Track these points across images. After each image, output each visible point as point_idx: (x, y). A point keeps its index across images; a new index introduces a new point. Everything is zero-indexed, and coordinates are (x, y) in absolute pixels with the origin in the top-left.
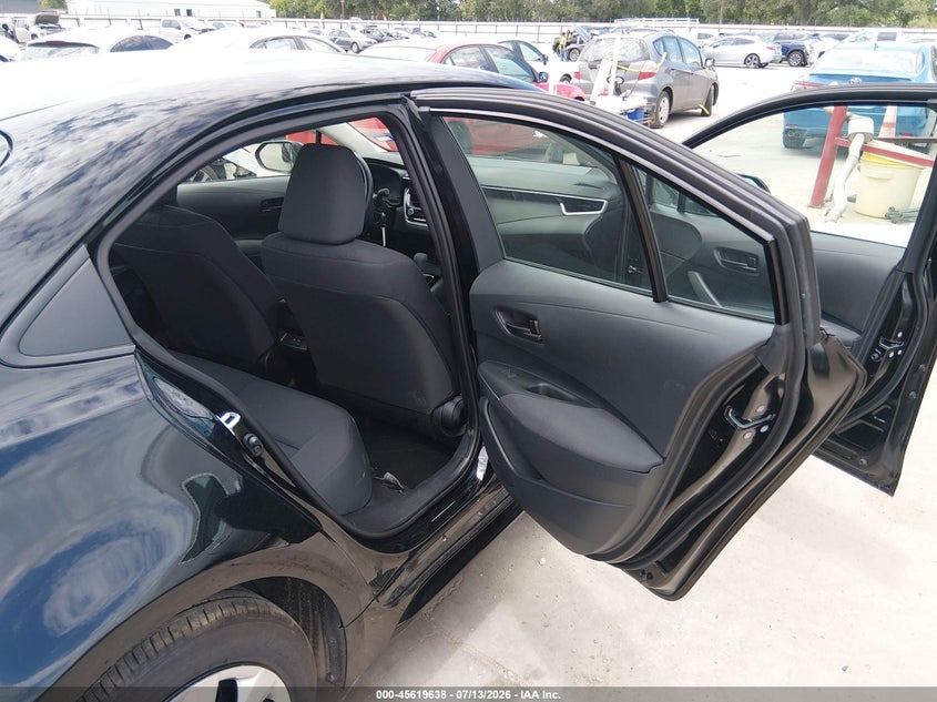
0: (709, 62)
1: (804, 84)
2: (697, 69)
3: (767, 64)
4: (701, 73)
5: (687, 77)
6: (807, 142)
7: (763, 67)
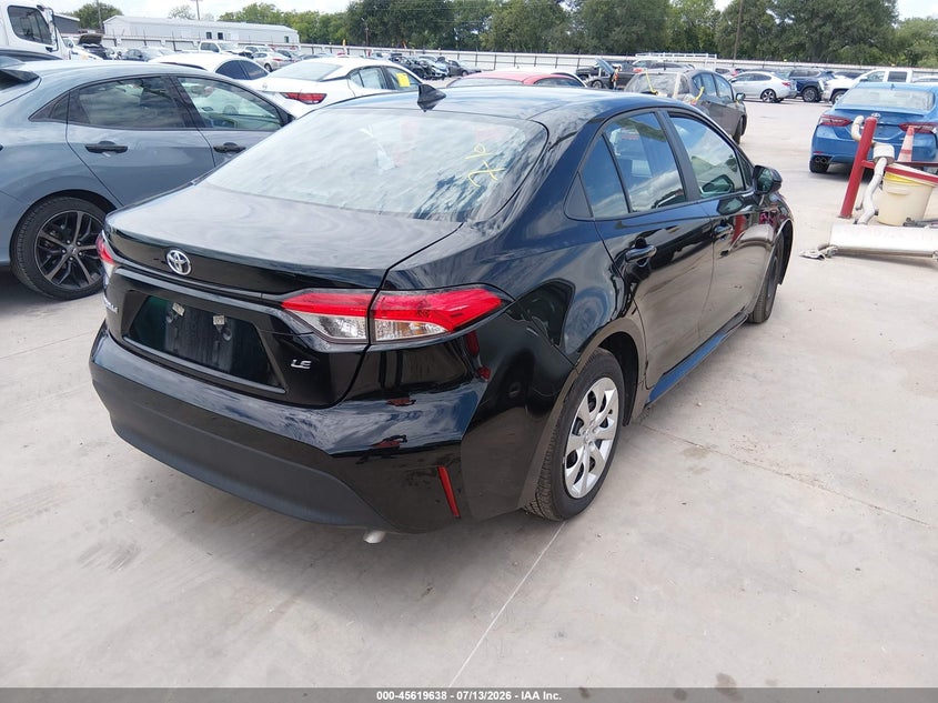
0: (740, 97)
1: (830, 117)
2: (729, 102)
3: (782, 99)
4: (732, 106)
5: (720, 109)
6: (831, 167)
7: (779, 102)
